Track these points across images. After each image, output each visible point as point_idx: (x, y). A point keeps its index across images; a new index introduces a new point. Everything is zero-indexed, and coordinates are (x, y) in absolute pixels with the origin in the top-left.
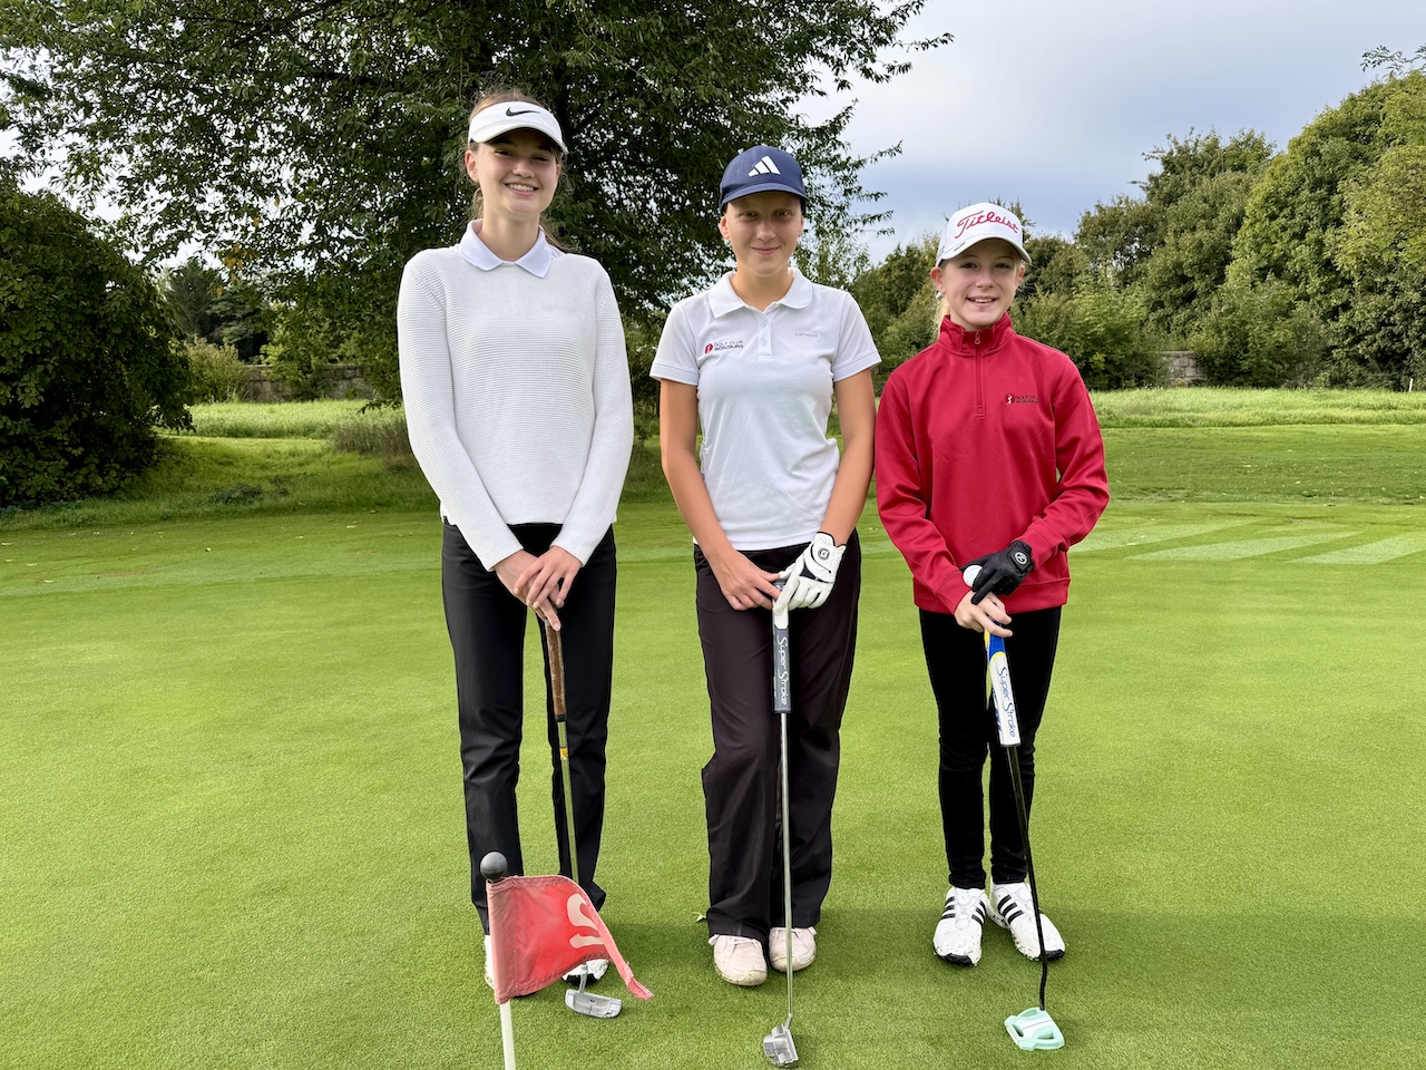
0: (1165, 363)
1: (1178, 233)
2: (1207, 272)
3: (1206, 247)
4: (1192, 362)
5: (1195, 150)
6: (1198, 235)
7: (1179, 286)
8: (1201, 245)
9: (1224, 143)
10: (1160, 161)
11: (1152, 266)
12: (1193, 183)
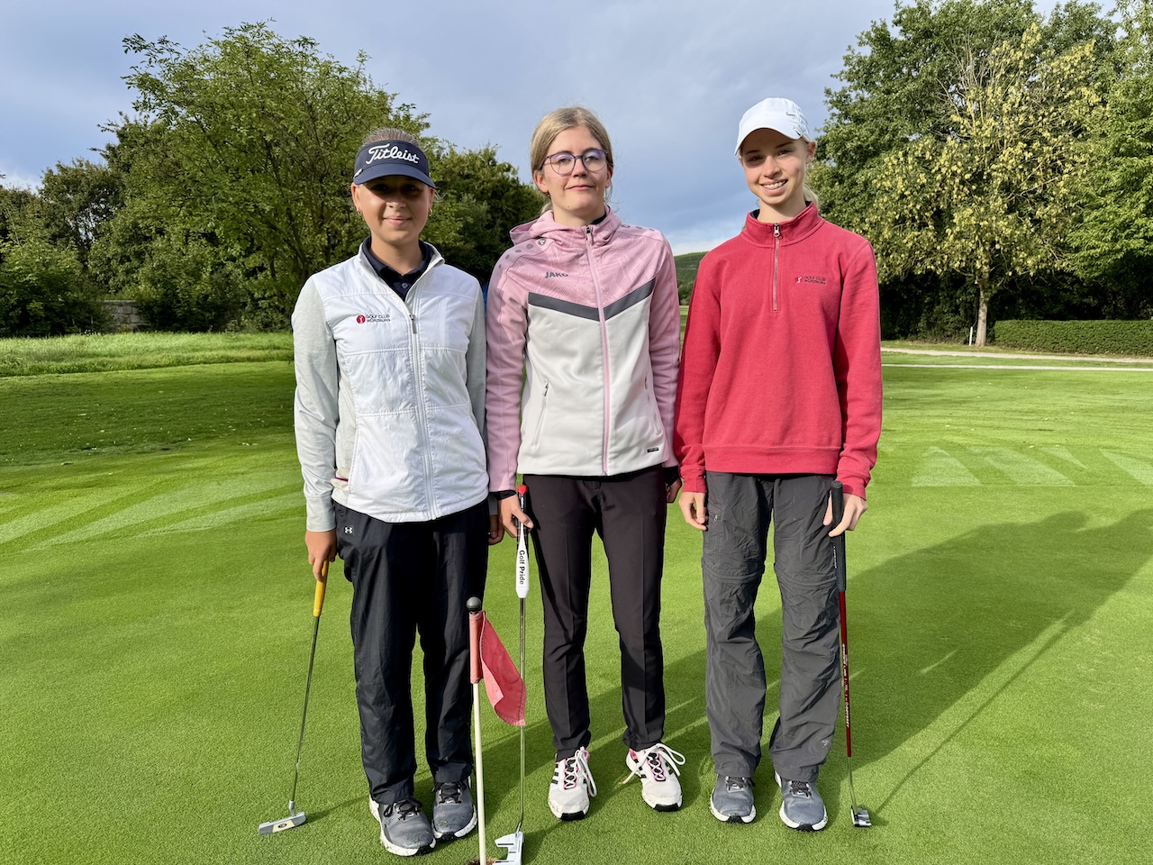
0: (108, 312)
4: (134, 310)
5: (144, 129)
10: (115, 134)
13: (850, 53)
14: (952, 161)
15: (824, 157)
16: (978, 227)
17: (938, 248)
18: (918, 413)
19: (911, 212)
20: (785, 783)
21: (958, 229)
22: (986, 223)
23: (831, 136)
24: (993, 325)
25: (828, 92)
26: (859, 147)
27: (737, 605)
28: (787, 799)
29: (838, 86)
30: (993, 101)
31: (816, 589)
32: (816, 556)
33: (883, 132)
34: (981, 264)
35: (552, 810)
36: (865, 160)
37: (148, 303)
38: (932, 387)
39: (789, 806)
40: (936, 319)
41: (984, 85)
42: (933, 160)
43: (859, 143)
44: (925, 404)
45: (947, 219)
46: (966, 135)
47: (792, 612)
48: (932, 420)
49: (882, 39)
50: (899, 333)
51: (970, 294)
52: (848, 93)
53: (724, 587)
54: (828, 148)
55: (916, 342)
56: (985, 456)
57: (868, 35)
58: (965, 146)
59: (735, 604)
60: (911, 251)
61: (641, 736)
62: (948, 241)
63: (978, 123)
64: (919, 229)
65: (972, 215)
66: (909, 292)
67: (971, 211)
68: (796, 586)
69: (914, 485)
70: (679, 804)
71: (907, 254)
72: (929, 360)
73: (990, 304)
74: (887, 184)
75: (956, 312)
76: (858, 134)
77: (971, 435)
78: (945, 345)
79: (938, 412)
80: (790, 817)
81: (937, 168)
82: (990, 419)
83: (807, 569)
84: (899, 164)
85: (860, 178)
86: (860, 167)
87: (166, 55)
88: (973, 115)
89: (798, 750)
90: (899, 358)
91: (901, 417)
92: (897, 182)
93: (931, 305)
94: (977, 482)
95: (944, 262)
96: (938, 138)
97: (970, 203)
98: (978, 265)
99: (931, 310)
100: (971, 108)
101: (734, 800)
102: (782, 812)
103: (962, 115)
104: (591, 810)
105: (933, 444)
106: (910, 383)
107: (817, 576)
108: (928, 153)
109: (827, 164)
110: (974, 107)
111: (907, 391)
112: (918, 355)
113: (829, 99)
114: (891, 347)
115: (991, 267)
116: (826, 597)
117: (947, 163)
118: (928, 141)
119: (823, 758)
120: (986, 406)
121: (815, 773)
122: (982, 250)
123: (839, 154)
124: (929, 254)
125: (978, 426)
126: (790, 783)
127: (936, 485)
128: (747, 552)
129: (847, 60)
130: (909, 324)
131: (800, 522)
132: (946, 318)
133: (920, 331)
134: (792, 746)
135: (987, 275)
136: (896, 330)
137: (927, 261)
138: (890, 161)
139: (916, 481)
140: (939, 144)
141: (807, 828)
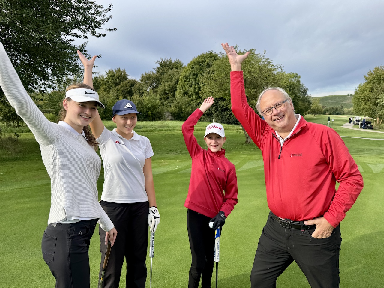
0: (165, 115)
1: (165, 82)
2: (171, 92)
3: (171, 86)
4: (171, 114)
5: (167, 62)
6: (169, 83)
7: (165, 95)
8: (170, 86)
9: (173, 62)
10: (159, 64)
11: (159, 90)
12: (167, 70)
37: (175, 112)
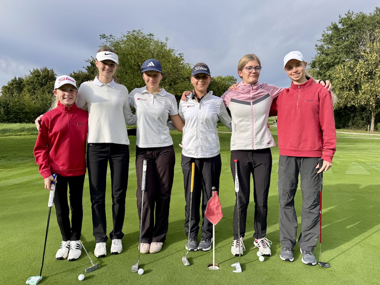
10: (90, 63)
13: (324, 33)
14: (361, 68)
15: (315, 67)
16: (371, 90)
17: (356, 97)
18: (348, 152)
19: (346, 85)
20: (303, 251)
21: (363, 91)
22: (374, 89)
23: (317, 60)
24: (377, 124)
25: (316, 46)
26: (327, 63)
27: (288, 196)
28: (304, 256)
29: (320, 44)
30: (376, 47)
31: (313, 192)
32: (314, 183)
33: (336, 58)
34: (372, 103)
35: (232, 253)
36: (329, 68)
38: (354, 144)
39: (304, 257)
40: (355, 122)
41: (373, 43)
42: (354, 67)
43: (327, 62)
44: (351, 150)
45: (360, 87)
46: (366, 59)
47: (306, 200)
48: (353, 154)
49: (335, 28)
50: (342, 126)
51: (368, 113)
52: (323, 46)
53: (284, 190)
54: (316, 64)
55: (348, 130)
56: (372, 166)
57: (330, 27)
58: (366, 63)
59: (287, 196)
60: (346, 99)
61: (259, 235)
62: (360, 95)
63: (371, 55)
64: (349, 91)
65: (368, 86)
66: (345, 112)
67: (368, 85)
68: (307, 192)
69: (346, 173)
70: (271, 255)
71: (345, 99)
72: (353, 136)
73: (376, 117)
74: (337, 76)
75: (363, 120)
76: (327, 59)
77: (367, 159)
78: (359, 131)
79: (356, 152)
80: (305, 261)
81: (355, 70)
82: (375, 155)
83: (311, 186)
84: (342, 69)
85: (328, 74)
86: (328, 70)
87: (111, 40)
88: (369, 52)
89: (307, 242)
90: (341, 135)
91: (342, 153)
92: (341, 75)
93: (354, 117)
94: (369, 173)
95: (358, 102)
96: (356, 60)
97: (368, 82)
98: (371, 103)
99: (353, 119)
100: (368, 50)
101: (287, 255)
102: (302, 260)
103: (365, 52)
104: (244, 254)
105: (353, 161)
106: (345, 143)
107: (314, 189)
108: (352, 65)
109: (316, 69)
110: (369, 50)
111: (344, 145)
112: (349, 134)
113: (317, 48)
114: (339, 131)
115: (376, 104)
116: (316, 195)
117: (359, 69)
118: (352, 61)
119: (315, 245)
120: (373, 151)
121: (313, 249)
122: (372, 98)
123: (320, 66)
124: (353, 99)
125: (370, 157)
126: (305, 251)
127: (354, 174)
128: (292, 180)
129: (323, 35)
130: (345, 124)
131: (309, 172)
132: (359, 121)
133: (349, 126)
134: (305, 240)
135: (375, 107)
136: (341, 126)
137: (352, 102)
138: (339, 68)
139: (347, 172)
140: (356, 62)
141: (310, 264)
